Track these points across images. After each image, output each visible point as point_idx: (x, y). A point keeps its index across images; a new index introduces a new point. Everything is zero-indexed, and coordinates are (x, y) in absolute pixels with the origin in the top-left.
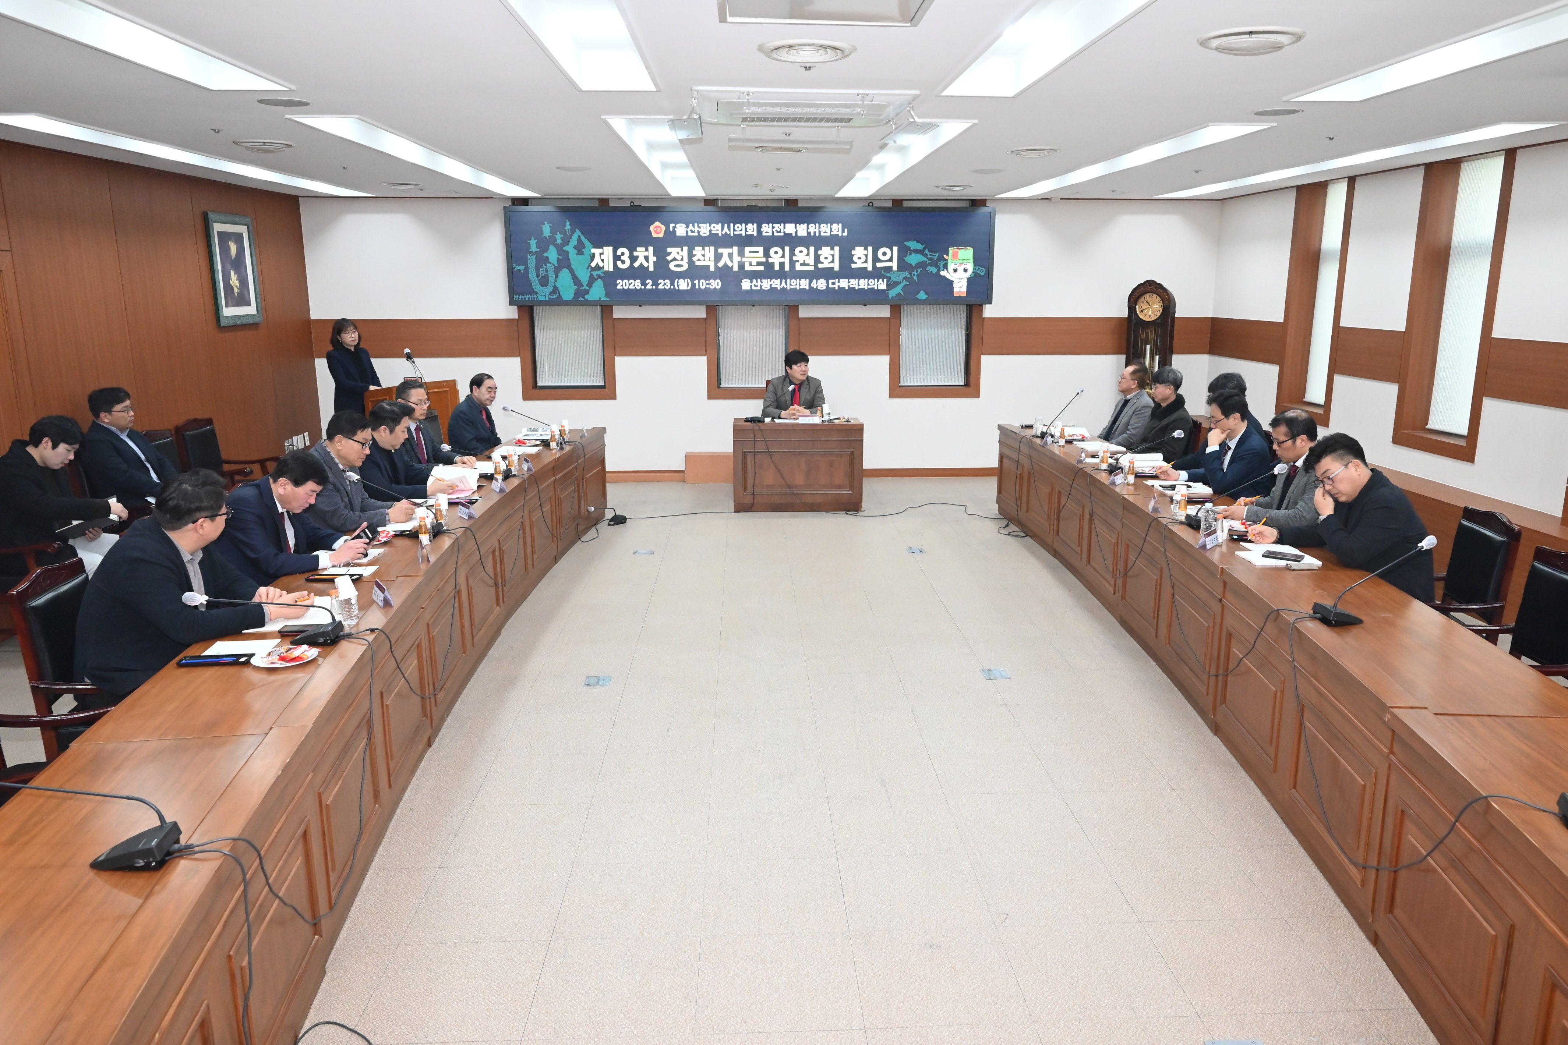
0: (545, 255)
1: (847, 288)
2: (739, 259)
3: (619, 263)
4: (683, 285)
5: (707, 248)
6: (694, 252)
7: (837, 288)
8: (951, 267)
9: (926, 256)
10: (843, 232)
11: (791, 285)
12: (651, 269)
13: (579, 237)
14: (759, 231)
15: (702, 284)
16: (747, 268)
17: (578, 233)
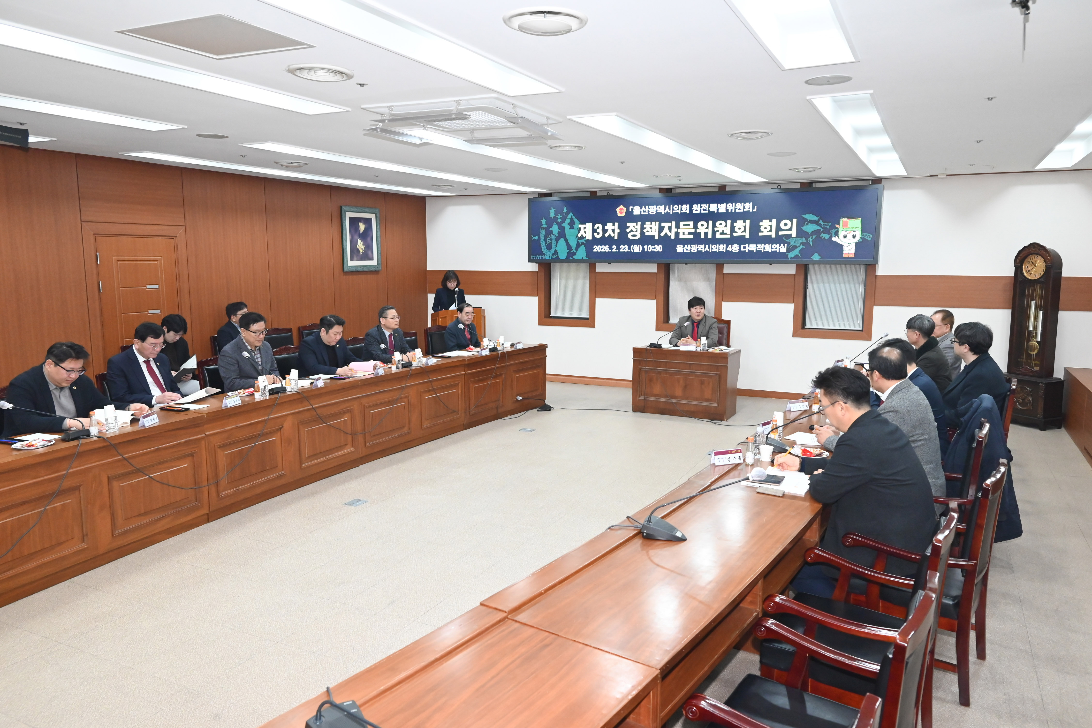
0: (551, 229)
1: (755, 251)
2: (676, 230)
3: (595, 234)
4: (637, 249)
5: (653, 223)
6: (645, 226)
7: (747, 251)
8: (841, 234)
9: (820, 225)
10: (753, 208)
11: (712, 249)
12: (616, 238)
13: (572, 217)
14: (691, 210)
15: (649, 248)
16: (681, 236)
17: (571, 215)
